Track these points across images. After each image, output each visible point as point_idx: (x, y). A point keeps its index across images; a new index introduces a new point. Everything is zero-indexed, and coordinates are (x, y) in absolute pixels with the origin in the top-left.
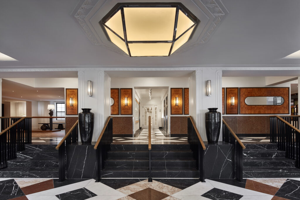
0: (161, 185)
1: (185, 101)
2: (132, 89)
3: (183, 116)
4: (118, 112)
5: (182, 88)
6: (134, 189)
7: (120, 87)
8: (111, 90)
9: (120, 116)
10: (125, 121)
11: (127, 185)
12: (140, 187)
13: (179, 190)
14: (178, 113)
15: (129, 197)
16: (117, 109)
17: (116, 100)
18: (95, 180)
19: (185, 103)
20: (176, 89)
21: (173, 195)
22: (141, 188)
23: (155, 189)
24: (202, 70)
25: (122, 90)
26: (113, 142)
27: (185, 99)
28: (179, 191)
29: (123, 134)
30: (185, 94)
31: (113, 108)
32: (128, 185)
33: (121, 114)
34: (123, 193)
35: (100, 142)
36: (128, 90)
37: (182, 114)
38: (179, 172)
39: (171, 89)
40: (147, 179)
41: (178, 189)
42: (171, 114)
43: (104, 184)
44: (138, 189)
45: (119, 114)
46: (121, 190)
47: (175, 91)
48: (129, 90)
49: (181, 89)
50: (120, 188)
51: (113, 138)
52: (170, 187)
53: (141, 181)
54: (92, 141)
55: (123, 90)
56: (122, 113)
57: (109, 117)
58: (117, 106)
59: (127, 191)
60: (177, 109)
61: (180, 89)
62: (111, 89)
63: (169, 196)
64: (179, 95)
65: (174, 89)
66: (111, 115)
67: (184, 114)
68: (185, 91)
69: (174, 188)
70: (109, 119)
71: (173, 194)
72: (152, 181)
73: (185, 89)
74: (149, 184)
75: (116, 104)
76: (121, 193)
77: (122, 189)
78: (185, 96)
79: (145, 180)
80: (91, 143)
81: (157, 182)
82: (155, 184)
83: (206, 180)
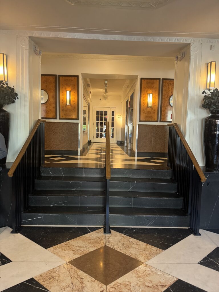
0: (125, 240)
1: (163, 100)
2: (77, 77)
3: (159, 123)
4: (54, 114)
5: (159, 79)
6: (78, 248)
7: (57, 72)
8: (42, 77)
9: (58, 121)
10: (67, 129)
11: (67, 241)
12: (90, 243)
13: (158, 251)
14: (150, 120)
15: (70, 265)
16: (53, 110)
17: (52, 94)
18: (11, 230)
19: (163, 104)
20: (148, 80)
21: (149, 262)
22: (91, 245)
23: (115, 248)
24: (202, 44)
25: (61, 78)
26: (45, 162)
27: (163, 97)
28: (158, 254)
29: (62, 150)
30: (164, 89)
31: (47, 107)
32: (69, 239)
33: (60, 119)
34: (59, 256)
35: (19, 164)
36: (70, 78)
37: (157, 121)
38: (156, 218)
39: (142, 79)
40: (101, 228)
41: (157, 248)
42: (140, 121)
43: (26, 236)
44: (86, 249)
45: (56, 118)
46: (57, 251)
47: (147, 83)
48: (73, 78)
49: (158, 81)
50: (55, 245)
51: (46, 156)
52: (143, 244)
53: (92, 231)
54: (7, 161)
55: (64, 77)
56: (61, 117)
57: (39, 120)
58: (53, 105)
59: (67, 252)
60: (149, 112)
61: (155, 81)
62: (42, 75)
63: (143, 263)
64: (154, 91)
65: (146, 80)
66: (42, 118)
67: (161, 121)
68: (164, 84)
69: (149, 246)
70: (39, 124)
71: (149, 259)
72: (109, 232)
73: (164, 81)
74: (105, 238)
75: (52, 100)
76: (56, 256)
77: (58, 248)
78: (164, 92)
79: (97, 231)
80: (6, 164)
81: (118, 234)
82: (116, 238)
83: (201, 231)
